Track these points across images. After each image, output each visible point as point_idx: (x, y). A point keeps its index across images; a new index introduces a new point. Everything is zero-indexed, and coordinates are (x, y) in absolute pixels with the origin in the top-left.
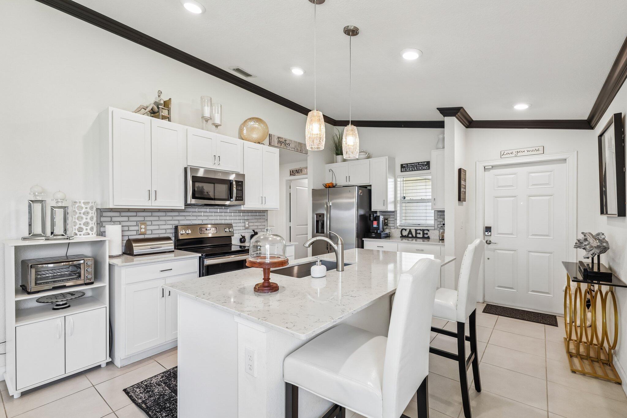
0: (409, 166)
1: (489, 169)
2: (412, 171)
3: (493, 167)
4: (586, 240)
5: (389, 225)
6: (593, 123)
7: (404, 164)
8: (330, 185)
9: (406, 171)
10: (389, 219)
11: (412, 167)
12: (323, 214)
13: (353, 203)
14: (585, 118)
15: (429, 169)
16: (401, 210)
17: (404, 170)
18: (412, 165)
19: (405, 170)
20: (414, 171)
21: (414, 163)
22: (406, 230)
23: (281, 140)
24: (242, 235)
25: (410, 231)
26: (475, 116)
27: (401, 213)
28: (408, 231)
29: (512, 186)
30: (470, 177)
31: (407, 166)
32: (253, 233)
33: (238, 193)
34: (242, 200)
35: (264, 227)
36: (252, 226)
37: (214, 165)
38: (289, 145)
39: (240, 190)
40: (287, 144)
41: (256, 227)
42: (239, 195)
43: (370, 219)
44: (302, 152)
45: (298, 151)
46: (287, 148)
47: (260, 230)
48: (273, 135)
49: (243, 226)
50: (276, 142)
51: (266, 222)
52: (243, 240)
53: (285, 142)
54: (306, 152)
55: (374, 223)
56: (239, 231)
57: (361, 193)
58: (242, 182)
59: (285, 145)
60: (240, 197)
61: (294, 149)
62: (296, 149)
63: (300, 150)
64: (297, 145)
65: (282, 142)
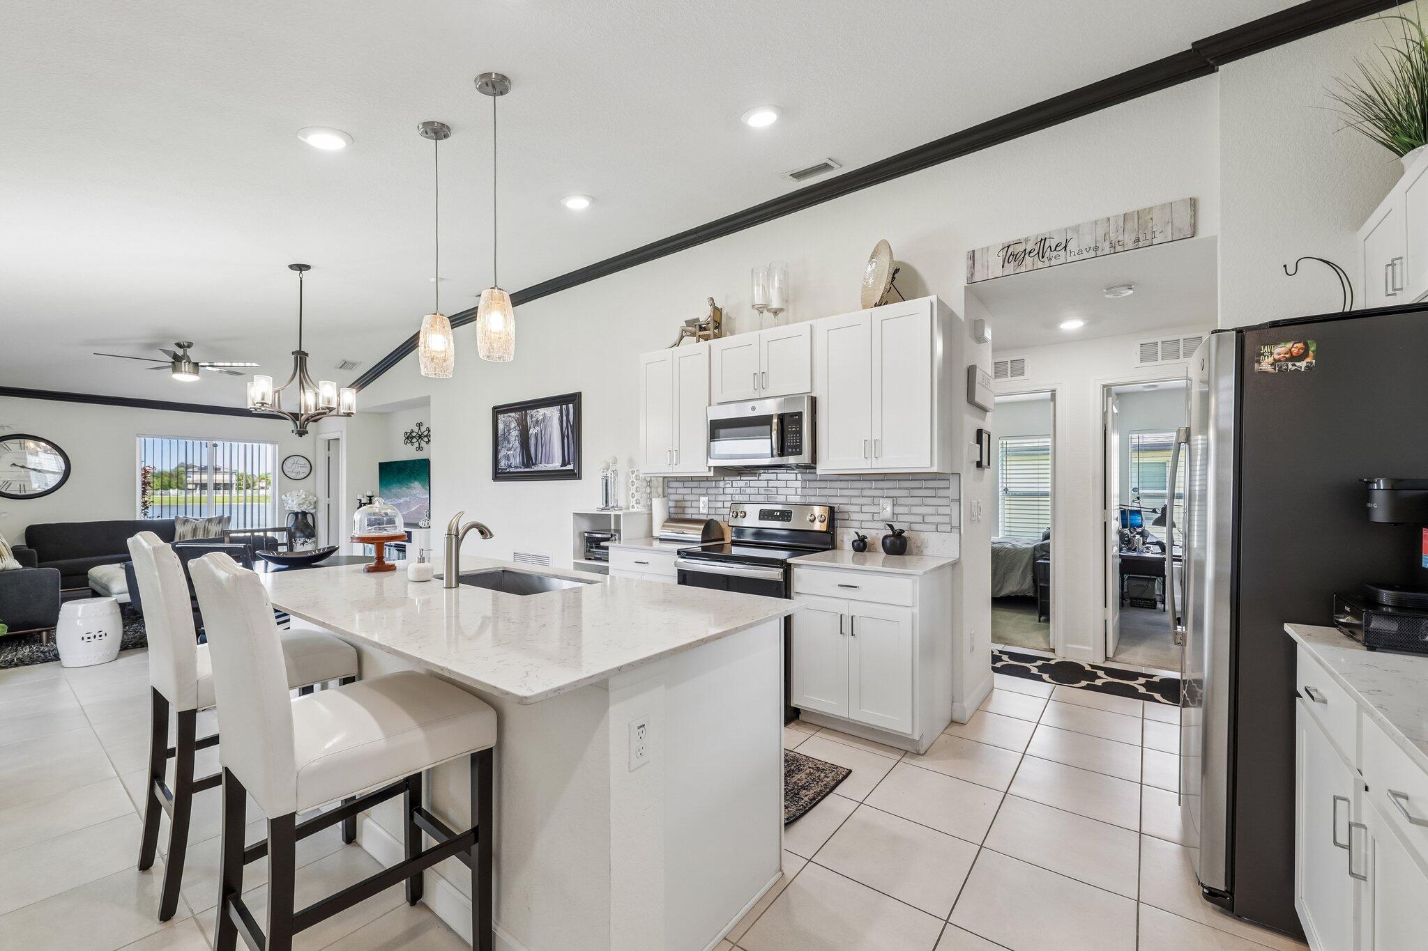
23: (1019, 248)
24: (857, 534)
32: (890, 533)
33: (790, 440)
34: (800, 453)
35: (946, 519)
36: (906, 514)
37: (756, 392)
38: (1065, 247)
39: (796, 432)
40: (1053, 249)
41: (919, 519)
42: (793, 443)
43: (1367, 512)
44: (1147, 243)
45: (1119, 248)
46: (1053, 263)
47: (933, 527)
48: (983, 249)
49: (876, 513)
50: (993, 266)
51: (955, 506)
52: (859, 545)
53: (1042, 248)
54: (1180, 230)
55: (1424, 541)
56: (865, 525)
57: (1287, 360)
58: (800, 414)
59: (1043, 257)
60: (796, 447)
61: (1096, 248)
62: (1107, 244)
63: (1137, 240)
64: (1113, 228)
65: (1023, 255)
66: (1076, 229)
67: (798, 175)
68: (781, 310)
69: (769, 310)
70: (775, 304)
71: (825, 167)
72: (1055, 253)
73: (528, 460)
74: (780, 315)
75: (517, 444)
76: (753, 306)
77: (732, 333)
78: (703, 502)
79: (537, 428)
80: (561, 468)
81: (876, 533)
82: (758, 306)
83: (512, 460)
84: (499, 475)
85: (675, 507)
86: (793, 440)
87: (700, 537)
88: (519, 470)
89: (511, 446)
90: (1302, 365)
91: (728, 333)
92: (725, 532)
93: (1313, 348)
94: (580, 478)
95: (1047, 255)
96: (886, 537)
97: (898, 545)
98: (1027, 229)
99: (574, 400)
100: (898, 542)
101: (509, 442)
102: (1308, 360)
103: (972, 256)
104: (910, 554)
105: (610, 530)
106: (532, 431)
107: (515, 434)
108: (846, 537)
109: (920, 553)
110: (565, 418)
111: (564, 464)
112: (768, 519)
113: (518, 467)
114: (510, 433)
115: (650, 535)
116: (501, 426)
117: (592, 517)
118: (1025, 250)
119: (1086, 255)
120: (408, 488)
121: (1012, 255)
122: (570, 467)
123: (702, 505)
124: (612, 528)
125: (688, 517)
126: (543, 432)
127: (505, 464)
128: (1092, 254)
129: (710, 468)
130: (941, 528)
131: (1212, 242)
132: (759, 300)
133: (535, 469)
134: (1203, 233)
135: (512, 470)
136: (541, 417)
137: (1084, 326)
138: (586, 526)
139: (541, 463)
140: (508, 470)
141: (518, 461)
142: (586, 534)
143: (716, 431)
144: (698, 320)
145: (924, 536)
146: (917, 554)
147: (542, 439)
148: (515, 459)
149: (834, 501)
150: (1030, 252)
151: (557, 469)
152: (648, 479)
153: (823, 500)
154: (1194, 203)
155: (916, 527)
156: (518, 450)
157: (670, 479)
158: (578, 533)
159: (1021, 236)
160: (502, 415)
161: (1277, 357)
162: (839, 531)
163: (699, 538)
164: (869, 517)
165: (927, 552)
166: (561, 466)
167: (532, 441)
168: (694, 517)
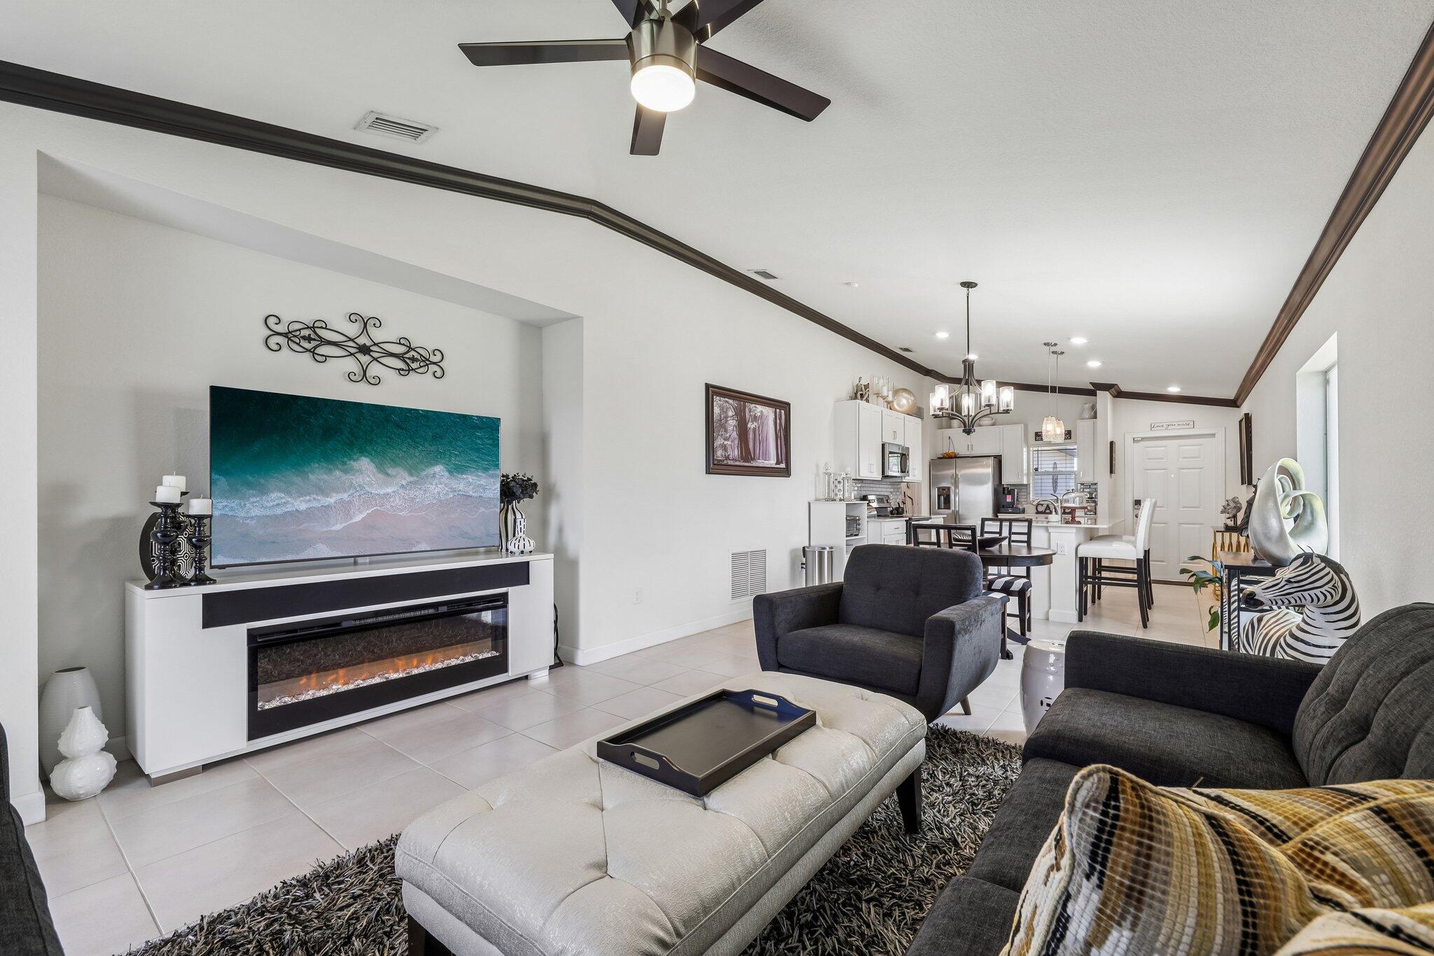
1: (1138, 441)
3: (1143, 439)
4: (1228, 505)
6: (1238, 403)
8: (953, 455)
12: (949, 488)
13: (989, 474)
14: (1232, 397)
15: (1070, 438)
16: (1034, 483)
22: (1042, 505)
25: (1048, 505)
26: (1124, 388)
27: (1034, 487)
28: (1045, 506)
29: (1162, 458)
30: (1117, 448)
73: (747, 455)
75: (735, 435)
79: (755, 424)
83: (730, 452)
84: (715, 466)
88: (737, 463)
89: (728, 435)
94: (790, 476)
99: (786, 408)
101: (726, 431)
106: (751, 425)
107: (732, 423)
110: (778, 421)
111: (777, 460)
113: (736, 460)
114: (727, 421)
116: (717, 410)
120: (345, 472)
122: (783, 466)
126: (761, 428)
127: (722, 455)
133: (754, 464)
135: (730, 462)
136: (759, 414)
139: (759, 459)
140: (725, 462)
141: (736, 453)
147: (759, 435)
148: (733, 450)
151: (773, 466)
156: (736, 442)
160: (718, 398)
166: (776, 464)
167: (751, 436)
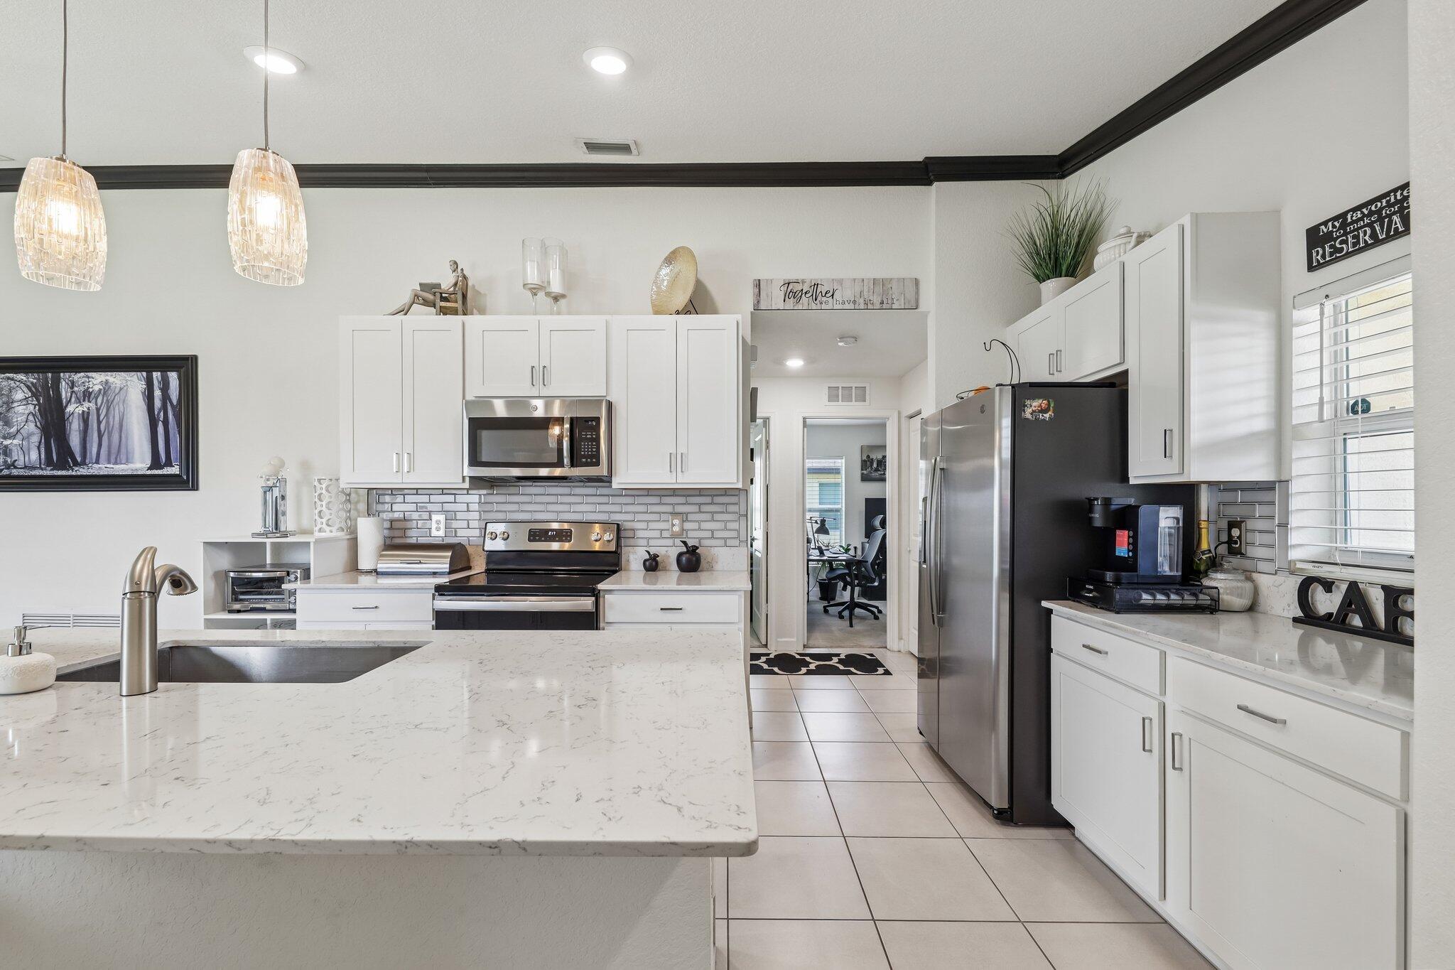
0: (1353, 222)
2: (1377, 242)
5: (1252, 551)
7: (1325, 223)
9: (1337, 256)
10: (1251, 524)
11: (1371, 225)
17: (1323, 256)
18: (1371, 213)
19: (1331, 254)
20: (1389, 238)
21: (1387, 194)
23: (798, 287)
24: (648, 552)
31: (1344, 225)
32: (684, 549)
33: (585, 448)
34: (597, 464)
35: (734, 534)
36: (695, 530)
37: (534, 388)
38: (833, 295)
39: (592, 440)
40: (823, 295)
41: (708, 534)
42: (588, 451)
43: (1091, 519)
44: (888, 306)
45: (870, 306)
46: (824, 306)
47: (721, 542)
48: (767, 280)
49: (665, 530)
50: (775, 298)
51: (743, 520)
52: (651, 564)
53: (815, 292)
54: (909, 302)
55: (1117, 538)
56: (652, 542)
57: (1040, 412)
58: (598, 420)
59: (816, 300)
60: (592, 457)
61: (854, 302)
62: (862, 301)
63: (882, 303)
64: (866, 289)
65: (800, 294)
66: (841, 282)
67: (592, 147)
68: (563, 296)
69: (548, 294)
70: (556, 287)
71: (625, 149)
72: (824, 299)
73: (62, 456)
74: (562, 302)
75: (31, 427)
76: (524, 285)
77: (482, 311)
78: (438, 522)
79: (86, 404)
80: (149, 472)
81: (670, 552)
82: (533, 286)
83: (17, 456)
85: (389, 529)
86: (588, 448)
87: (448, 566)
88: (37, 473)
89: (12, 430)
90: (1047, 416)
91: (475, 311)
92: (471, 557)
93: (1052, 405)
94: (195, 487)
95: (819, 299)
96: (680, 555)
97: (691, 562)
98: (806, 272)
99: (182, 367)
100: (694, 559)
101: (7, 424)
102: (1050, 413)
103: (758, 284)
104: (701, 571)
105: (265, 566)
106: (74, 409)
107: (23, 410)
108: (635, 558)
109: (710, 569)
110: (157, 393)
111: (156, 463)
112: (540, 540)
113: (34, 468)
114: (9, 409)
115: (353, 567)
117: (236, 548)
118: (802, 290)
119: (847, 306)
121: (792, 292)
122: (174, 469)
123: (434, 526)
124: (268, 561)
125: (413, 541)
126: (102, 412)
128: (852, 306)
129: (464, 478)
130: (729, 542)
131: (925, 315)
132: (533, 277)
133: (82, 471)
134: (922, 308)
135: (15, 472)
136: (101, 388)
137: (804, 365)
138: (225, 561)
139: (97, 462)
141: (34, 457)
142: (232, 574)
143: (478, 431)
144: (438, 286)
145: (715, 551)
146: (708, 570)
147: (99, 423)
148: (25, 453)
149: (617, 518)
150: (806, 293)
151: (140, 473)
152: (348, 492)
153: (603, 517)
154: (917, 282)
155: (705, 542)
156: (35, 439)
157: (380, 492)
158: (211, 573)
159: (800, 277)
161: (1034, 409)
162: (624, 550)
163: (445, 567)
164: (657, 534)
165: (718, 567)
166: (150, 468)
167: (74, 425)
168: (422, 540)
